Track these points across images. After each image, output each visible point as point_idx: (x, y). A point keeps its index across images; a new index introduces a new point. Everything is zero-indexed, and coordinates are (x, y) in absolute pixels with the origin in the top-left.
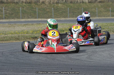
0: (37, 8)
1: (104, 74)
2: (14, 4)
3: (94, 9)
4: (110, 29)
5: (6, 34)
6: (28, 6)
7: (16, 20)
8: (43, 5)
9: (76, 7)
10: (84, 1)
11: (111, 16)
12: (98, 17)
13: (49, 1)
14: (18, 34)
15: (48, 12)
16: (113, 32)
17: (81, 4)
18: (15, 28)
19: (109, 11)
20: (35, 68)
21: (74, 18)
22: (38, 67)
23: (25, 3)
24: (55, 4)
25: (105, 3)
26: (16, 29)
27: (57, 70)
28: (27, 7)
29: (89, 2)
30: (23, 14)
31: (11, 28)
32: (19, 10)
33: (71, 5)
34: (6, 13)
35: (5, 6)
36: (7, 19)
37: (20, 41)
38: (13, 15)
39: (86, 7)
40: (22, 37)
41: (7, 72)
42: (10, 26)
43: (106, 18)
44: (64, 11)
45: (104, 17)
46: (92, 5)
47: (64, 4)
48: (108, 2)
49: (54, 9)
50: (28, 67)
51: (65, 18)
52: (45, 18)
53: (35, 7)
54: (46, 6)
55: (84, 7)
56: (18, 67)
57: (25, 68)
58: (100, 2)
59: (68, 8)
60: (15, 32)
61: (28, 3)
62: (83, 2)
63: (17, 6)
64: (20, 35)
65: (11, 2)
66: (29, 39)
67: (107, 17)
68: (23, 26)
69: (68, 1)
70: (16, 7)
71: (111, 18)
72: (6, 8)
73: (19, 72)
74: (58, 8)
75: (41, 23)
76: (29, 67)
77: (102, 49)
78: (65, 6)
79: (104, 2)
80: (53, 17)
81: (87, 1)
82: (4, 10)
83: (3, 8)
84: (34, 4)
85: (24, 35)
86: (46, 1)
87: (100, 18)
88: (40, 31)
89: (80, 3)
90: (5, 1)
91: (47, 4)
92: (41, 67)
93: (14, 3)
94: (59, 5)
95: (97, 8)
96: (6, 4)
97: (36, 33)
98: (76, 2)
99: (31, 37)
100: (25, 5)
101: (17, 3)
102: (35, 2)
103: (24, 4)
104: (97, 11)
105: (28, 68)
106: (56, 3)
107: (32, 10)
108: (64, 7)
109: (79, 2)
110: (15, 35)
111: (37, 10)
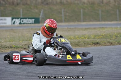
7: (76, 23)
8: (106, 6)
14: (78, 39)
18: (76, 32)
20: (96, 77)
22: (99, 77)
23: (87, 4)
28: (89, 8)
32: (80, 12)
35: (64, 8)
36: (67, 22)
37: (80, 47)
40: (82, 43)
53: (97, 9)
60: (74, 37)
61: (90, 4)
64: (81, 40)
65: (71, 4)
66: (90, 45)
68: (85, 30)
70: (77, 9)
72: (66, 10)
75: (104, 27)
80: (118, 20)
84: (97, 6)
85: (85, 40)
86: (110, 2)
88: (102, 36)
91: (111, 5)
92: (102, 77)
93: (75, 4)
97: (99, 38)
99: (93, 43)
100: (86, 7)
101: (78, 4)
102: (98, 3)
110: (75, 40)
111: (100, 12)
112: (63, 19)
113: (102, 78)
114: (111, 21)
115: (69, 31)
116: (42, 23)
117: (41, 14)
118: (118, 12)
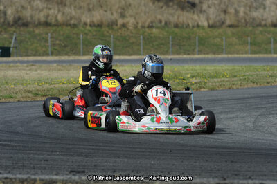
0: (112, 36)
1: (232, 162)
2: (69, 28)
3: (218, 39)
4: (246, 77)
5: (52, 84)
6: (96, 31)
7: (72, 58)
8: (123, 29)
9: (186, 35)
10: (200, 23)
11: (251, 53)
12: (226, 54)
13: (135, 23)
15: (133, 43)
16: (252, 84)
17: (195, 29)
18: (70, 72)
19: (247, 43)
21: (181, 56)
23: (91, 26)
24: (147, 30)
25: (240, 28)
26: (72, 75)
27: (143, 152)
28: (94, 33)
29: (210, 26)
30: (87, 46)
31: (61, 72)
32: (79, 39)
33: (177, 30)
34: (54, 45)
35: (52, 31)
36: (57, 55)
38: (68, 49)
39: (204, 34)
41: (48, 155)
42: (61, 68)
43: (241, 56)
44: (163, 42)
45: (237, 54)
46: (216, 32)
47: (162, 28)
48: (245, 26)
49: (144, 38)
50: (88, 147)
51: (164, 55)
52: (126, 55)
53: (107, 34)
54: (128, 33)
55: (201, 35)
56: (71, 146)
57: (84, 149)
58: (230, 26)
59: (170, 37)
60: (68, 80)
61: (95, 26)
62: (198, 26)
63: (74, 32)
65: (63, 24)
67: (242, 54)
69: (170, 23)
70: (74, 34)
71: (250, 56)
72: (54, 35)
73: (72, 156)
74: (151, 37)
75: (118, 64)
76: (91, 147)
77: (231, 116)
78: (165, 33)
79: (237, 26)
80: (142, 53)
81: (206, 24)
82: (51, 38)
83: (49, 34)
84: (107, 29)
86: (128, 23)
87: (230, 56)
89: (193, 27)
90: (53, 21)
91: (130, 28)
93: (70, 25)
94: (154, 30)
95: (224, 38)
96: (54, 28)
98: (185, 26)
100: (89, 31)
101: (75, 26)
102: (109, 24)
103: (88, 28)
104: (224, 43)
105: (90, 149)
106: (149, 27)
107: (102, 40)
108: (163, 35)
109: (190, 24)
110: (70, 86)
111: (112, 40)
112: (50, 50)
113: (113, 148)
114: (131, 55)
115: (60, 70)
116: (13, 56)
117: (13, 41)
118: (142, 41)
